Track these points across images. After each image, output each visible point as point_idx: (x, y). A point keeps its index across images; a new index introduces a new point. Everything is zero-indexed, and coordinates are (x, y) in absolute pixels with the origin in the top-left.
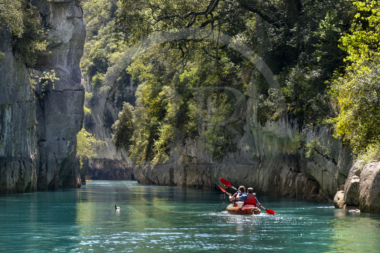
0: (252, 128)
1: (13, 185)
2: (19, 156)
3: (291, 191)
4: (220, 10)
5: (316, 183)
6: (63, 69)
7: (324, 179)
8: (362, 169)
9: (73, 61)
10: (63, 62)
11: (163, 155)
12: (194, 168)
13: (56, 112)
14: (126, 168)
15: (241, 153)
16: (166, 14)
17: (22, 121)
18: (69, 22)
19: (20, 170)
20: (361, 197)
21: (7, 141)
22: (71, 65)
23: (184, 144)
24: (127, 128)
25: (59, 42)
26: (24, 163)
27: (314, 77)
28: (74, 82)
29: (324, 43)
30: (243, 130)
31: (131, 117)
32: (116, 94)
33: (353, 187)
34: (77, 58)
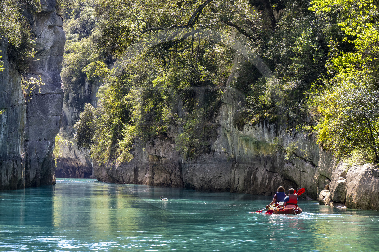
0: (226, 132)
1: (7, 182)
2: (13, 155)
3: (267, 190)
4: (202, 24)
5: (291, 182)
6: (44, 74)
7: (301, 179)
8: (348, 171)
9: (53, 66)
10: (44, 67)
11: (128, 155)
12: (162, 167)
13: (38, 114)
14: (79, 166)
15: (215, 154)
16: (150, 26)
17: (15, 123)
18: (50, 31)
19: (14, 168)
20: (348, 195)
21: (2, 141)
22: (52, 70)
23: (154, 145)
24: (88, 128)
25: (41, 48)
26: (16, 162)
27: (291, 87)
28: (55, 86)
29: (301, 57)
30: (217, 133)
31: (92, 117)
32: (70, 94)
33: (340, 187)
34: (57, 64)
